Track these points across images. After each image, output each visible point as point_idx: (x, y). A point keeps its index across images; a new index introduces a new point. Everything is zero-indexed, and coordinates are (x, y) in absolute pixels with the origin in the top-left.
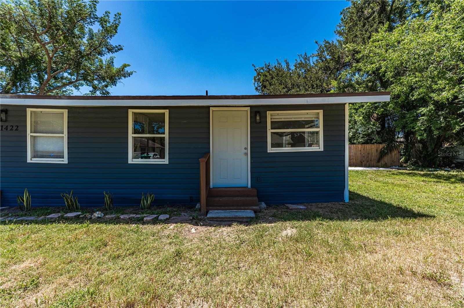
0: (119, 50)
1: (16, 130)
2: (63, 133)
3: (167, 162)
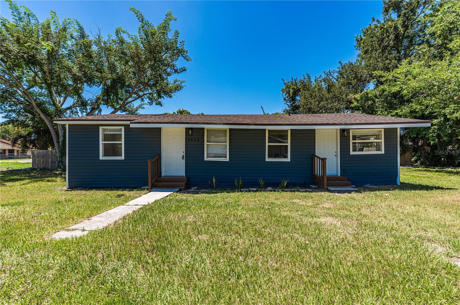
0: (183, 71)
1: (198, 141)
2: (226, 143)
3: (289, 160)
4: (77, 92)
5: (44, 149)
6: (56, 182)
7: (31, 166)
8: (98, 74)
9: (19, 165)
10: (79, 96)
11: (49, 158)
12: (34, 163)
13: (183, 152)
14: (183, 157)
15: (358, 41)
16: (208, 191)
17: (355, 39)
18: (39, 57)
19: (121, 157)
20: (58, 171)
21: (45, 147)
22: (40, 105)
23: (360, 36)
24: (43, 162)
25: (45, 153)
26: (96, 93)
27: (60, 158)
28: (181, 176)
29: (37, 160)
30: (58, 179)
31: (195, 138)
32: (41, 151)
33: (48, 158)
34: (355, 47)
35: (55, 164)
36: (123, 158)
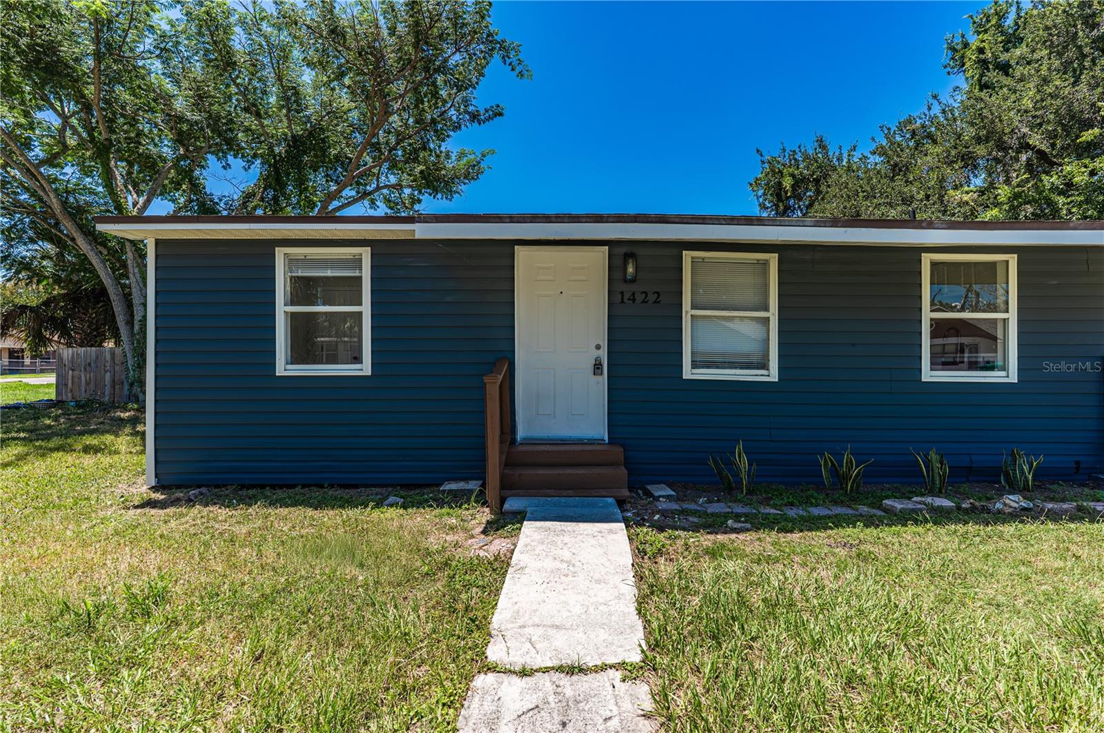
0: (496, 115)
1: (643, 302)
2: (766, 309)
3: (1013, 378)
4: (187, 177)
5: (92, 346)
6: (117, 452)
7: (52, 395)
8: (249, 121)
9: (22, 392)
10: (195, 187)
11: (106, 372)
12: (60, 387)
13: (598, 347)
14: (597, 367)
15: (954, 50)
16: (746, 510)
17: (945, 46)
18: (66, 50)
19: (358, 366)
20: (125, 410)
21: (93, 339)
22: (77, 213)
23: (963, 36)
24: (88, 383)
25: (94, 357)
26: (241, 183)
27: (134, 370)
28: (592, 442)
29: (70, 377)
30: (122, 442)
31: (646, 293)
32: (82, 350)
33: (103, 372)
34: (945, 67)
35: (122, 389)
36: (365, 368)
